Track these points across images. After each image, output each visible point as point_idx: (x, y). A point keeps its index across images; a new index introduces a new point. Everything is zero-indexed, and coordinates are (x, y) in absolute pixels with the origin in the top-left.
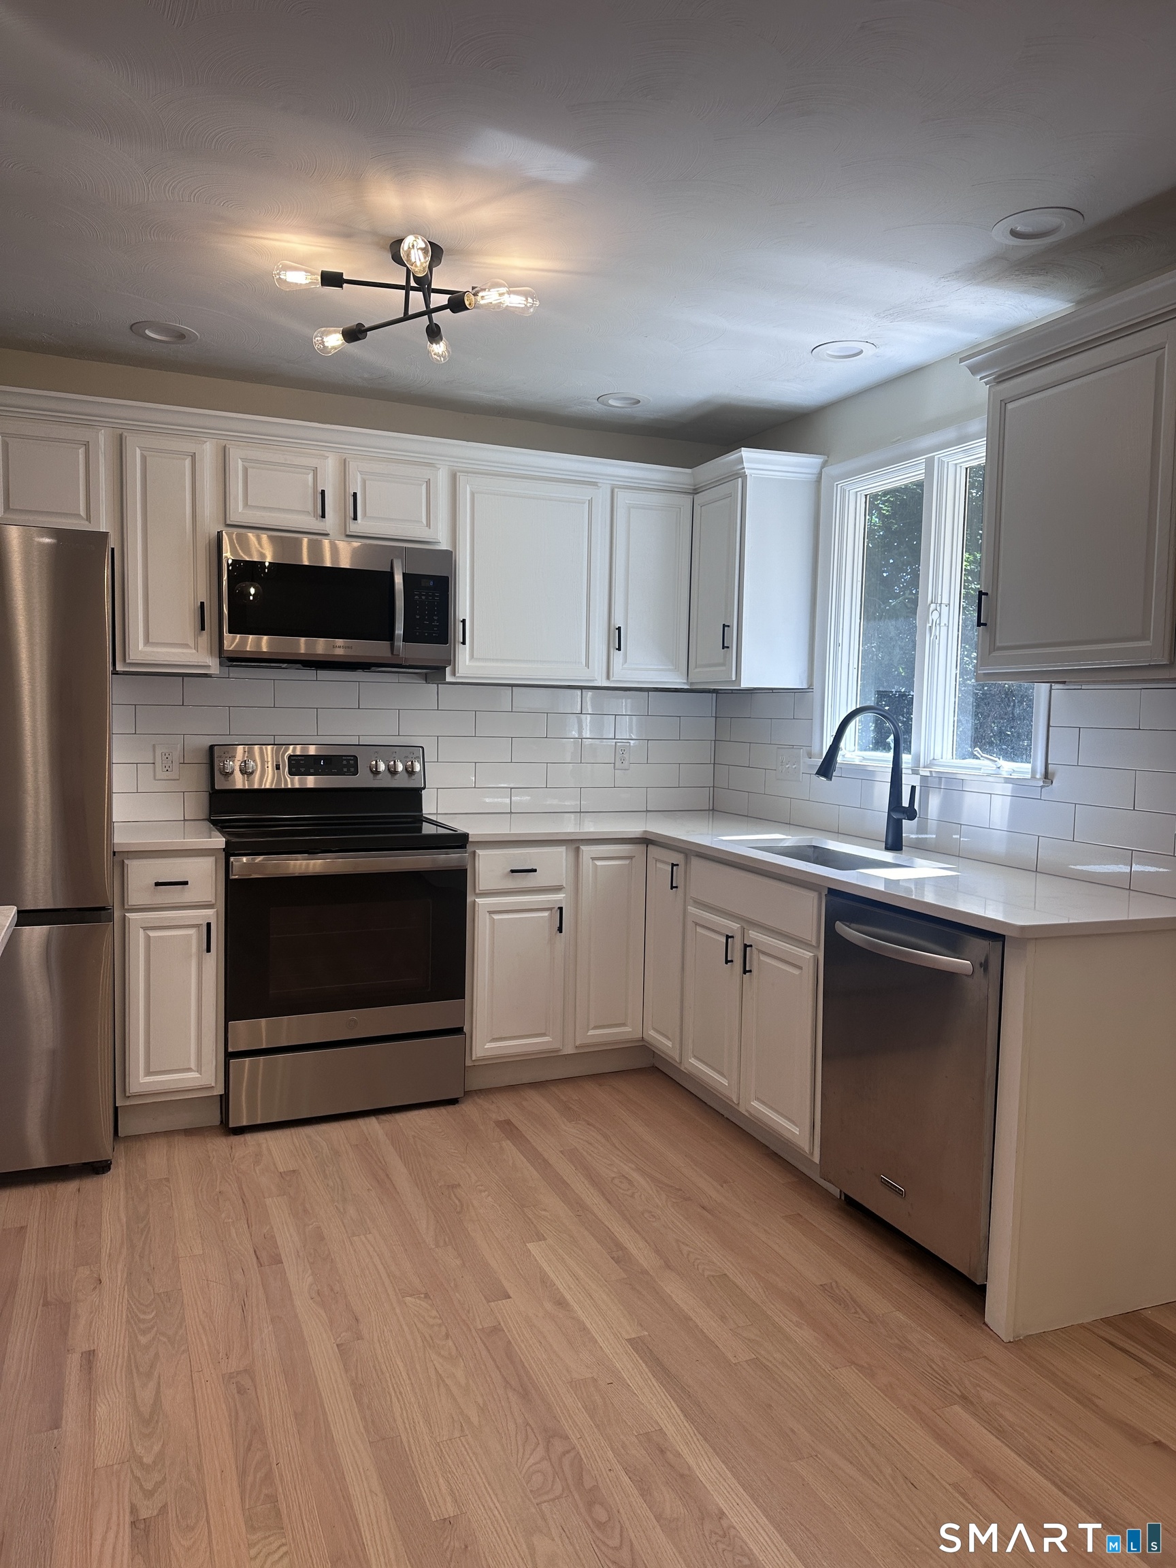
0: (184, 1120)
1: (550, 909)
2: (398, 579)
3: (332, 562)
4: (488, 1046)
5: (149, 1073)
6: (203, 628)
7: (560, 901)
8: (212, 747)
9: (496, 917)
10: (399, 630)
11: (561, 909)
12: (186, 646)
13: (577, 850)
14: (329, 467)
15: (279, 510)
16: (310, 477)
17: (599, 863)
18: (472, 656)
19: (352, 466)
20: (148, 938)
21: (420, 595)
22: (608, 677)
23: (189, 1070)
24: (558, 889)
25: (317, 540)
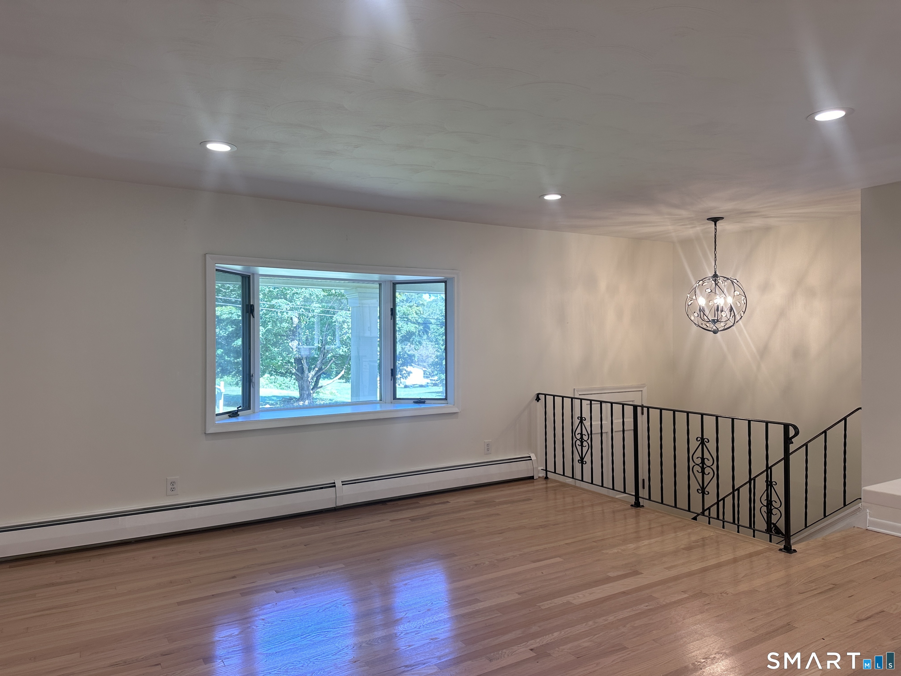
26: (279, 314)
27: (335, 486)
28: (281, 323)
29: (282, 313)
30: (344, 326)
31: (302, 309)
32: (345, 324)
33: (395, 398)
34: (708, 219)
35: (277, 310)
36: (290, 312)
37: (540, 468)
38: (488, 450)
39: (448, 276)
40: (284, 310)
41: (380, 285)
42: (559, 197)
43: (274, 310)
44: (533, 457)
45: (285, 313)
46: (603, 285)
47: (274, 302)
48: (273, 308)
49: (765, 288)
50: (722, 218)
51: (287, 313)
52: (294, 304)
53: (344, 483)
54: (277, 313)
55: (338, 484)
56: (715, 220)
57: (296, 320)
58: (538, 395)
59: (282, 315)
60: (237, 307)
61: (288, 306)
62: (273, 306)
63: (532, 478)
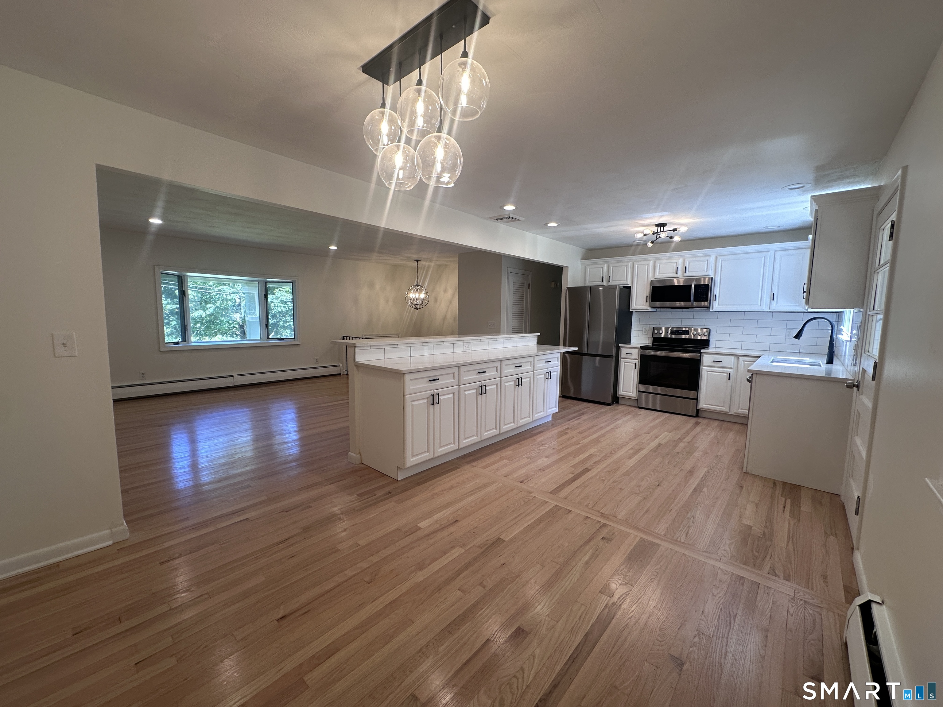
0: (632, 403)
1: (727, 373)
2: (693, 286)
3: (678, 284)
4: (704, 405)
5: (623, 391)
6: (647, 301)
7: (731, 371)
8: (654, 327)
9: (709, 373)
10: (692, 298)
11: (730, 373)
12: (644, 305)
13: (738, 358)
14: (680, 261)
15: (667, 273)
16: (675, 264)
17: (746, 362)
18: (718, 304)
19: (686, 260)
20: (624, 364)
21: (700, 290)
22: (769, 309)
23: (631, 392)
24: (731, 368)
25: (672, 279)
26: (224, 296)
27: (233, 377)
28: (227, 301)
29: (226, 295)
30: (271, 305)
31: (241, 293)
32: (273, 303)
33: (268, 338)
34: (415, 260)
35: (222, 293)
36: (232, 295)
37: (344, 370)
38: (317, 361)
39: (293, 280)
40: (228, 293)
41: (258, 282)
42: (336, 248)
43: (220, 293)
44: (341, 365)
45: (229, 296)
46: (378, 286)
47: (221, 288)
48: (220, 292)
49: (445, 291)
50: (420, 260)
51: (230, 295)
52: (235, 289)
53: (238, 375)
54: (223, 295)
55: (235, 375)
56: (417, 261)
57: (238, 301)
58: (344, 337)
59: (227, 296)
60: (192, 290)
61: (231, 291)
62: (219, 291)
63: (340, 374)
